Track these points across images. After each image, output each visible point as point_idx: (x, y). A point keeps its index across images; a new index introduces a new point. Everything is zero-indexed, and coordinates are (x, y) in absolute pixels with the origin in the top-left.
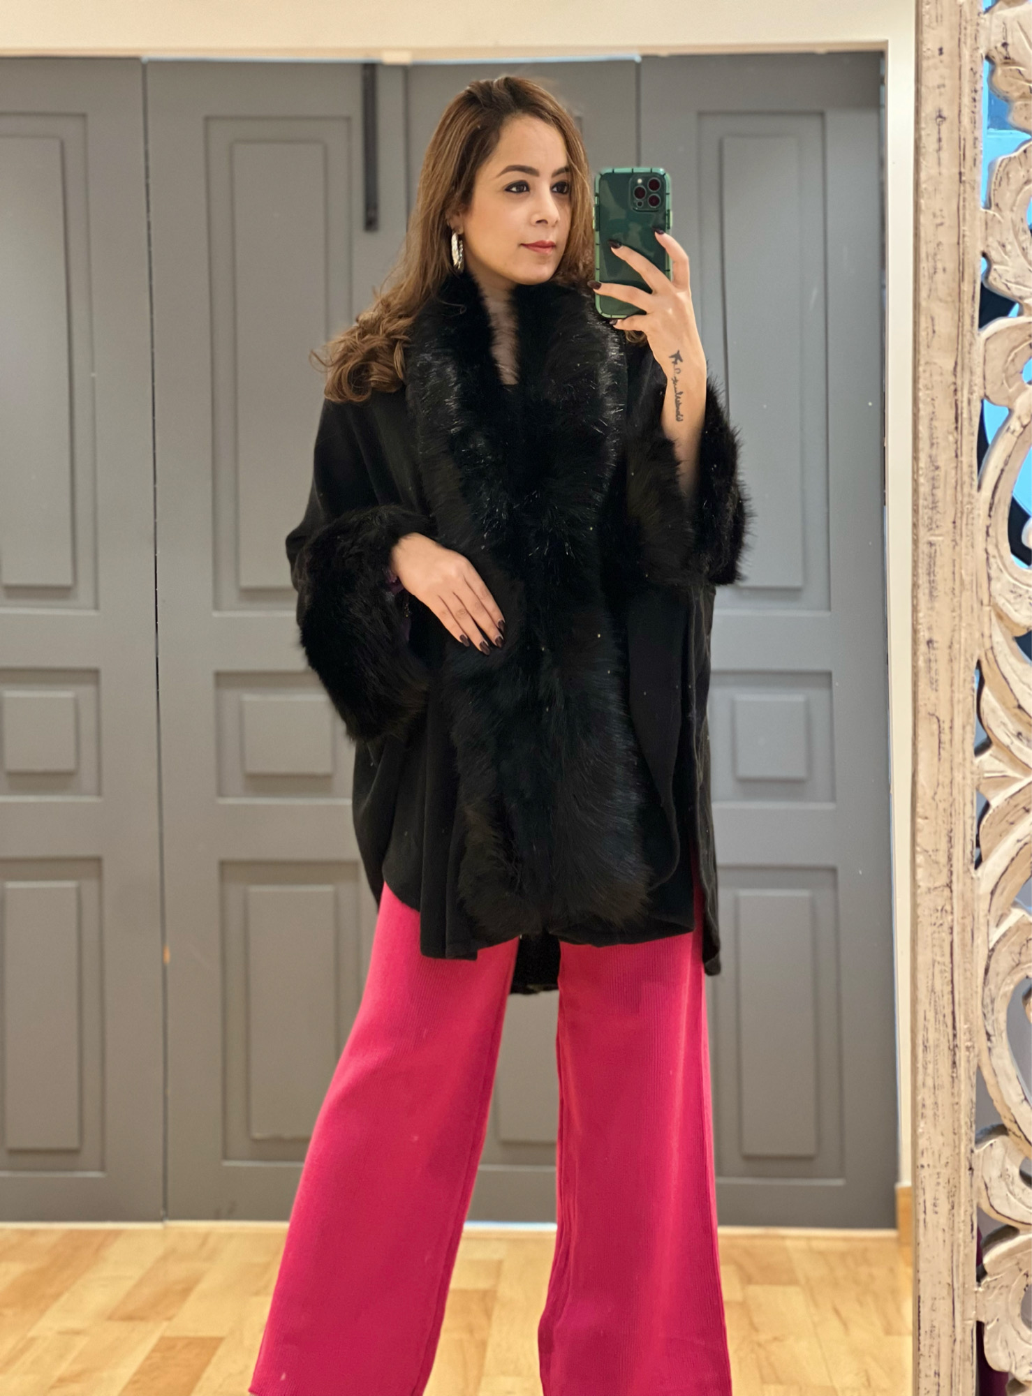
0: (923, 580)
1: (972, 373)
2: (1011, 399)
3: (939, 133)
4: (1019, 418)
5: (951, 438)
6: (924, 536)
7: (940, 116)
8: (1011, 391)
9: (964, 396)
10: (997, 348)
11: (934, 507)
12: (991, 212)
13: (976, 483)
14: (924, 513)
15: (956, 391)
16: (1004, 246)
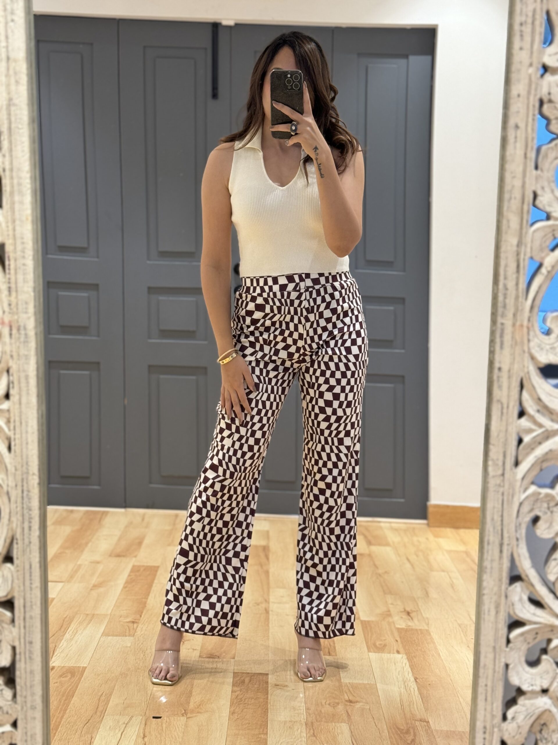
0: (498, 340)
1: (526, 246)
2: (543, 258)
3: (516, 134)
4: (546, 268)
5: (514, 276)
6: (500, 320)
7: (517, 127)
8: (543, 255)
9: (522, 256)
10: (539, 235)
11: (505, 306)
12: (539, 172)
13: (524, 297)
14: (500, 310)
15: (518, 254)
16: (543, 188)
